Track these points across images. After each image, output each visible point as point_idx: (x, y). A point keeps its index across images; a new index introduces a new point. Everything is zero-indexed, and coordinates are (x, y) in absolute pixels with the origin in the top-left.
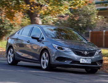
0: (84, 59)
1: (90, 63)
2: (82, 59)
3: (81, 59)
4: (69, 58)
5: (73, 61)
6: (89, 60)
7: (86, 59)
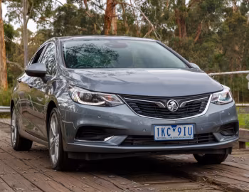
0: (166, 127)
1: (192, 137)
2: (160, 127)
3: (156, 128)
4: (117, 129)
5: (129, 136)
6: (187, 127)
7: (174, 126)
